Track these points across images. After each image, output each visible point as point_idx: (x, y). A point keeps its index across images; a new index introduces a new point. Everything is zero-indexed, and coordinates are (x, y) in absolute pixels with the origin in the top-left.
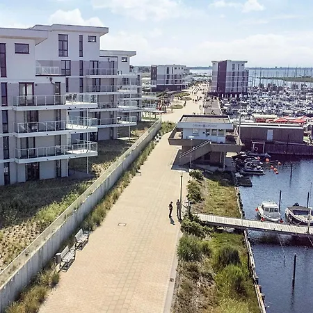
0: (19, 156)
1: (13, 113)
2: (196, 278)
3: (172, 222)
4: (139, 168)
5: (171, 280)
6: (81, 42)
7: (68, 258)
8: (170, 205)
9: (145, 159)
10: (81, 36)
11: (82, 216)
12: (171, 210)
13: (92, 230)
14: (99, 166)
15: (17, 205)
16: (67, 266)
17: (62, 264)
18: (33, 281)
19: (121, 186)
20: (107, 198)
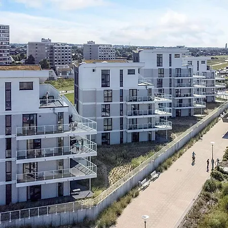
0: (128, 128)
1: (126, 106)
2: (207, 200)
3: (208, 171)
4: (202, 136)
5: (194, 200)
6: (170, 58)
7: (145, 185)
8: (208, 161)
9: (208, 130)
10: (170, 55)
11: (158, 164)
12: (208, 164)
13: (162, 172)
14: (175, 135)
15: (123, 156)
16: (144, 189)
17: (142, 187)
18: (126, 193)
19: (187, 147)
20: (176, 154)
